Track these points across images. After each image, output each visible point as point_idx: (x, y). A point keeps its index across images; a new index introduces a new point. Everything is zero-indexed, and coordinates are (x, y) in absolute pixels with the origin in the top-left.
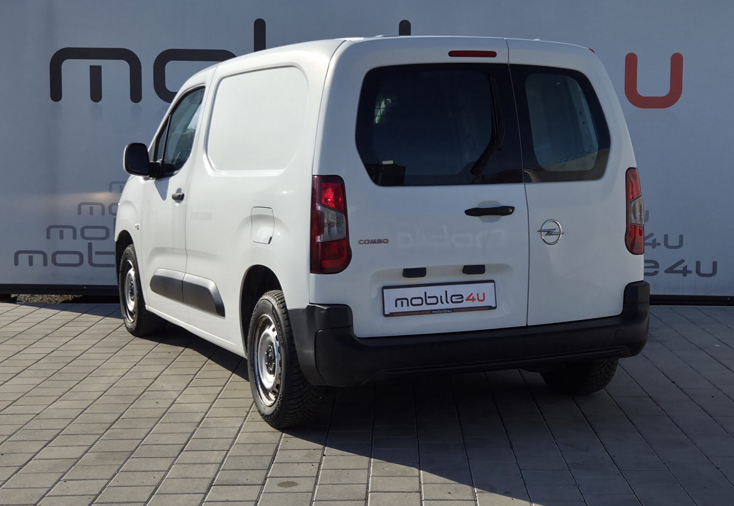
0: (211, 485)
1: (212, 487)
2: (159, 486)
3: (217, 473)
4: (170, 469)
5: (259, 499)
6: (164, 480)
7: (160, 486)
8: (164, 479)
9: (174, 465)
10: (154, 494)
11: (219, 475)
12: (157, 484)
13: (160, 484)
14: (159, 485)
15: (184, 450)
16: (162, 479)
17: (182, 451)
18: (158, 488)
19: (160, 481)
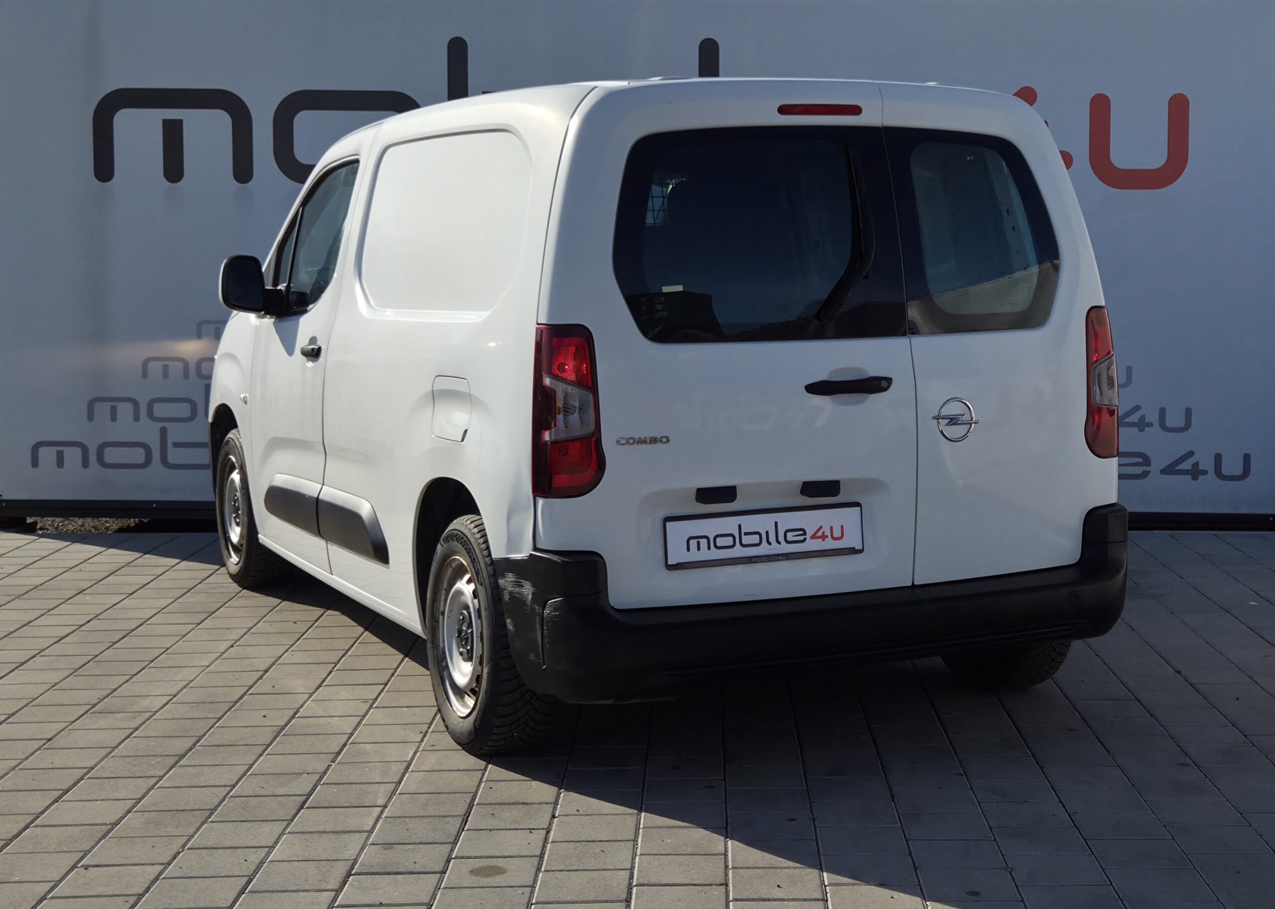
0: (349, 875)
1: (351, 877)
2: (255, 877)
3: (362, 849)
4: (276, 842)
5: (435, 900)
6: (266, 864)
7: (258, 876)
8: (265, 862)
9: (285, 836)
10: (244, 893)
11: (365, 854)
12: (252, 872)
13: (256, 872)
14: (254, 875)
15: (305, 807)
16: (260, 863)
17: (301, 807)
18: (252, 881)
19: (258, 866)
